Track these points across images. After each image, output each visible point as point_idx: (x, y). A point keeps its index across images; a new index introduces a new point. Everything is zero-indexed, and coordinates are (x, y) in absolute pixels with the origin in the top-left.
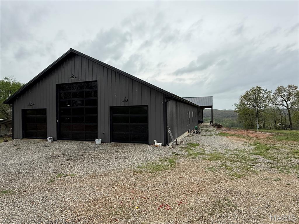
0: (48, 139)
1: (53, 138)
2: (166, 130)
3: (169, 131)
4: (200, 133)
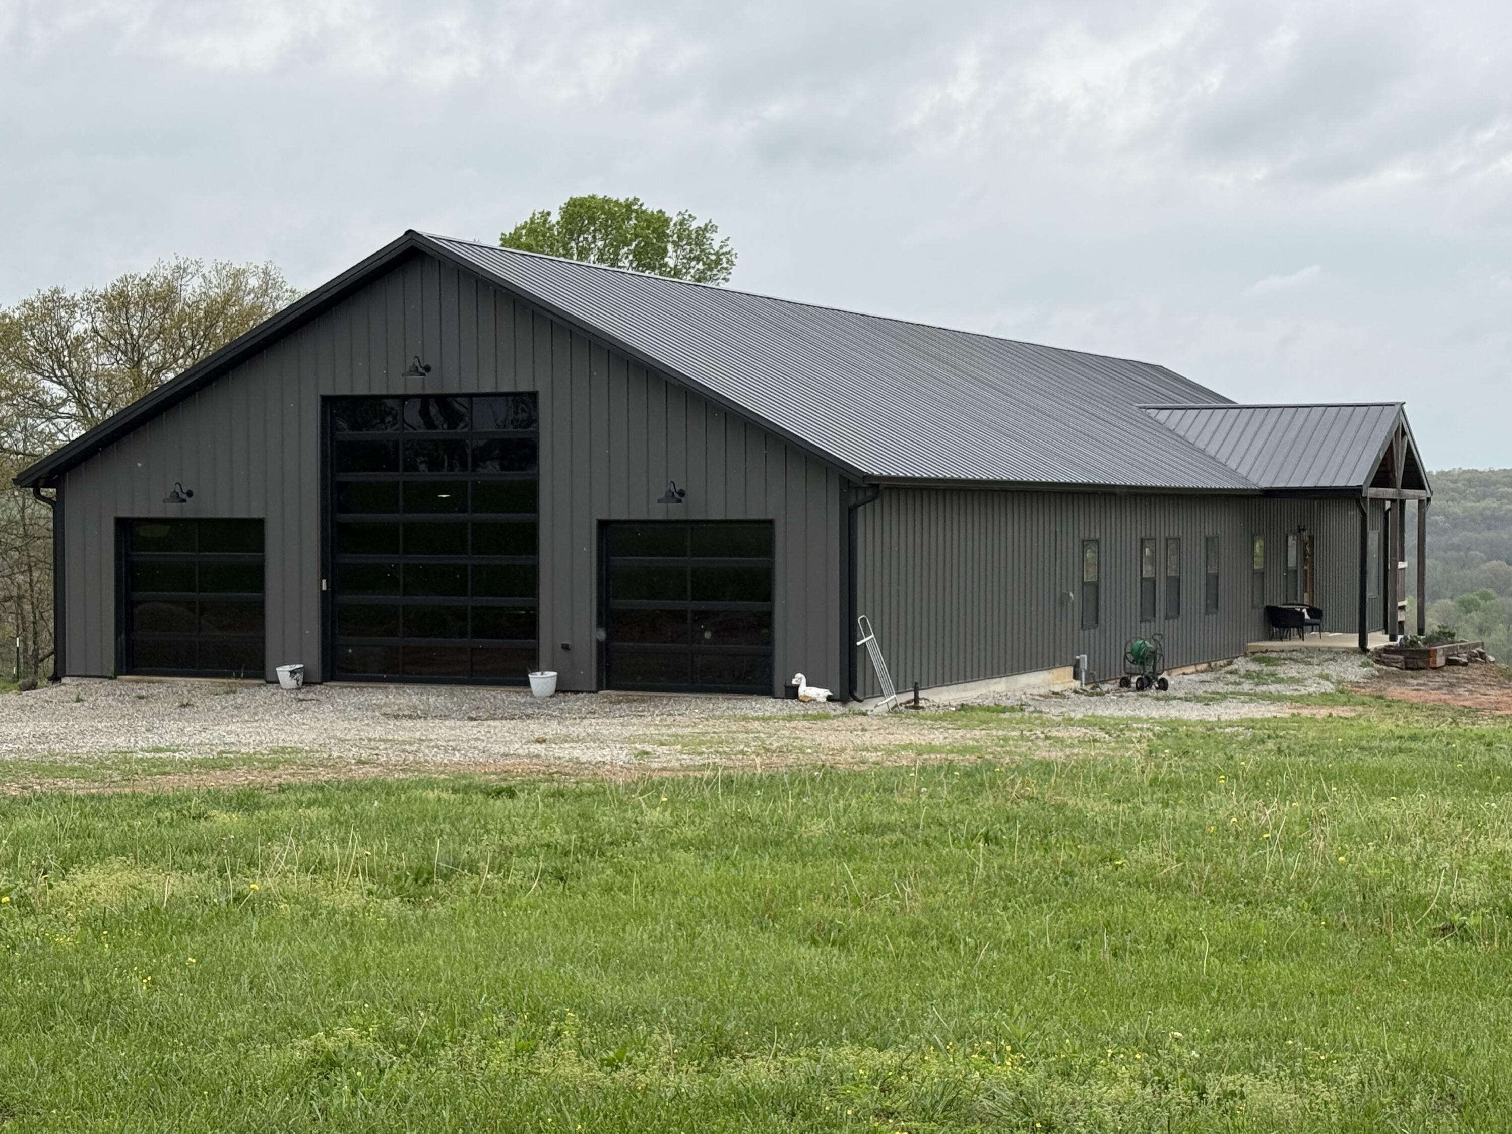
0: (283, 672)
2: (850, 632)
3: (866, 640)
4: (1164, 685)
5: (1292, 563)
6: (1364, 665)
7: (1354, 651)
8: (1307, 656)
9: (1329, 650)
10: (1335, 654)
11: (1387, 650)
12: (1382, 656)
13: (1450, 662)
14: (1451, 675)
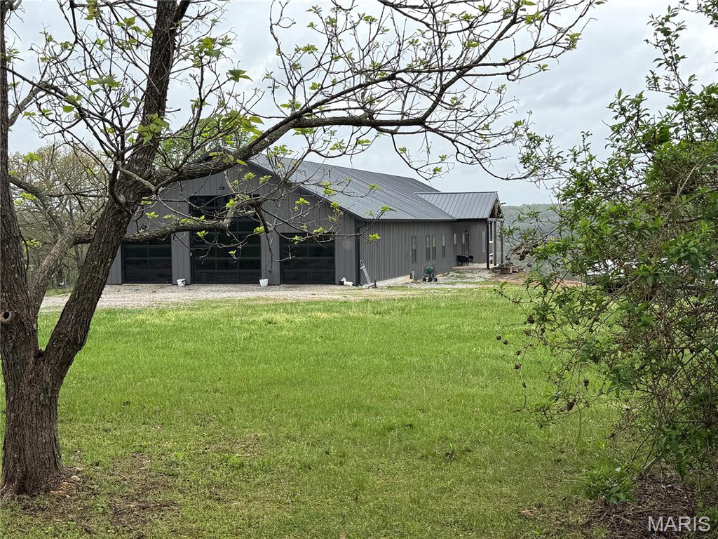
0: (179, 282)
1: (185, 281)
2: (358, 265)
3: (363, 267)
4: (436, 280)
5: (463, 242)
6: (489, 273)
7: (485, 269)
8: (472, 270)
9: (478, 269)
10: (480, 270)
11: (495, 268)
12: (494, 270)
13: (514, 272)
14: (515, 275)
